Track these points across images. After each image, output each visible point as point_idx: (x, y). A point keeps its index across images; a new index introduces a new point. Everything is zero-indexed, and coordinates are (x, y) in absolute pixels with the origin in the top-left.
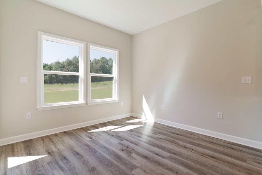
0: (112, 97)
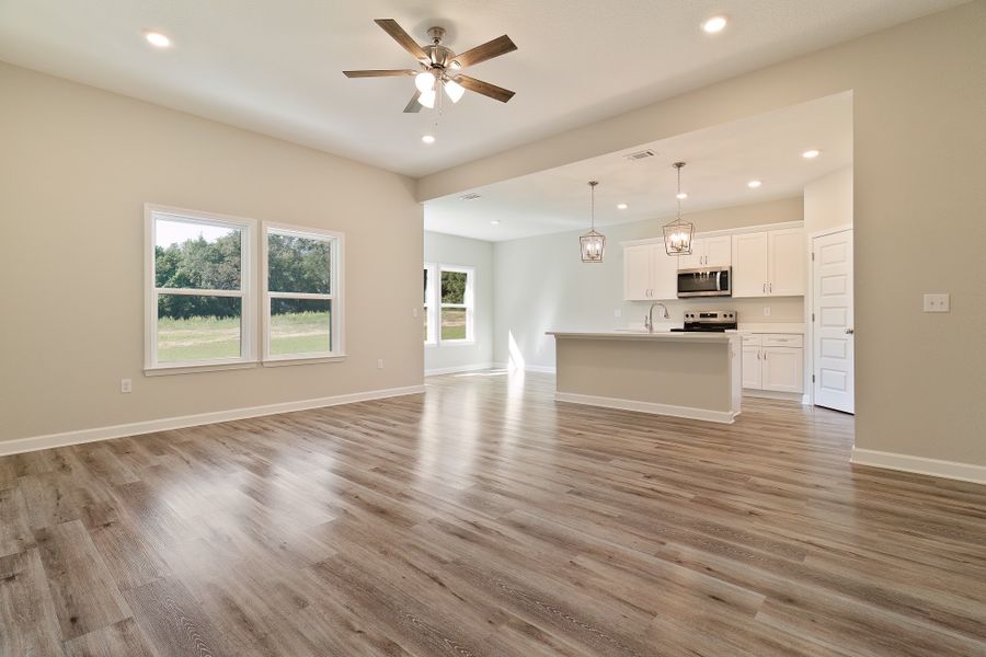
0: (464, 337)
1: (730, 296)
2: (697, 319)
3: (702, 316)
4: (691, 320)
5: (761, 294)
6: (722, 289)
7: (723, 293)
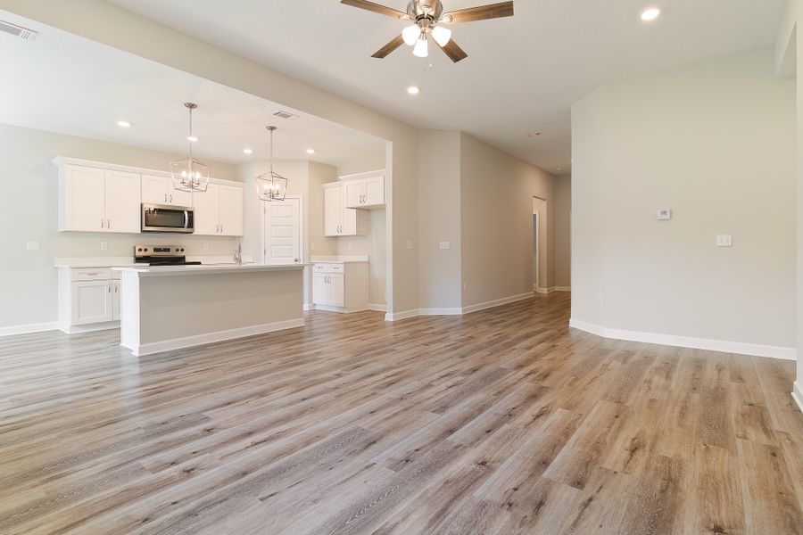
1: (190, 233)
2: (150, 253)
3: (156, 250)
4: (143, 254)
6: (188, 227)
7: (189, 230)
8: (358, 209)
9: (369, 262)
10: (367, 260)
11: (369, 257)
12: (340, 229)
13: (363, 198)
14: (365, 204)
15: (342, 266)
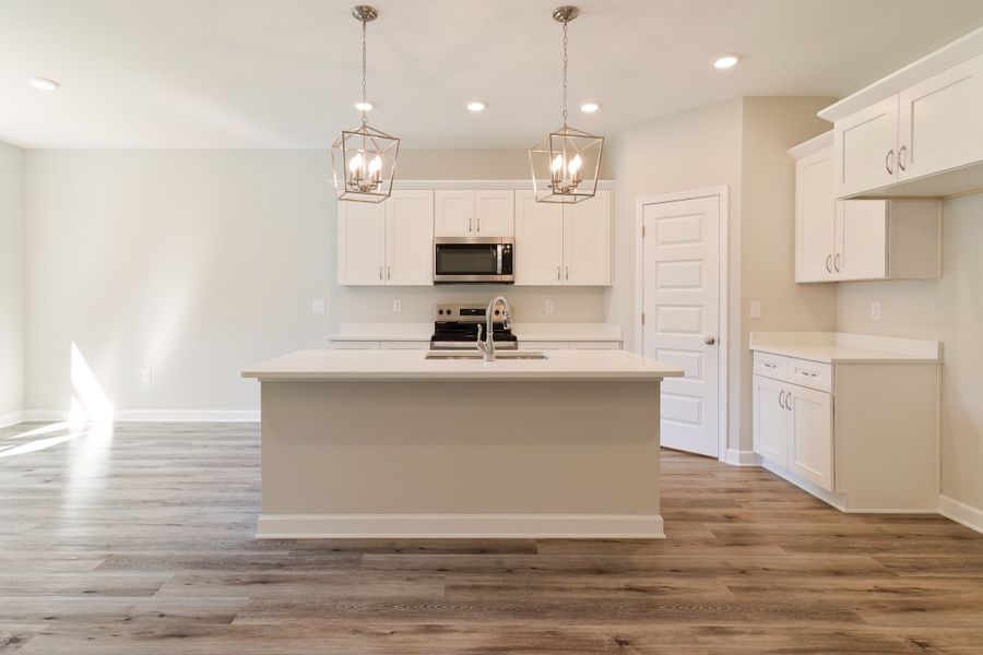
1: (512, 282)
2: (456, 317)
3: (464, 312)
4: (445, 318)
5: (552, 281)
6: (504, 273)
7: (507, 278)
8: (896, 198)
9: (940, 365)
10: (934, 355)
11: (941, 346)
12: (833, 261)
13: (897, 156)
14: (903, 177)
15: (828, 370)
